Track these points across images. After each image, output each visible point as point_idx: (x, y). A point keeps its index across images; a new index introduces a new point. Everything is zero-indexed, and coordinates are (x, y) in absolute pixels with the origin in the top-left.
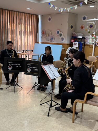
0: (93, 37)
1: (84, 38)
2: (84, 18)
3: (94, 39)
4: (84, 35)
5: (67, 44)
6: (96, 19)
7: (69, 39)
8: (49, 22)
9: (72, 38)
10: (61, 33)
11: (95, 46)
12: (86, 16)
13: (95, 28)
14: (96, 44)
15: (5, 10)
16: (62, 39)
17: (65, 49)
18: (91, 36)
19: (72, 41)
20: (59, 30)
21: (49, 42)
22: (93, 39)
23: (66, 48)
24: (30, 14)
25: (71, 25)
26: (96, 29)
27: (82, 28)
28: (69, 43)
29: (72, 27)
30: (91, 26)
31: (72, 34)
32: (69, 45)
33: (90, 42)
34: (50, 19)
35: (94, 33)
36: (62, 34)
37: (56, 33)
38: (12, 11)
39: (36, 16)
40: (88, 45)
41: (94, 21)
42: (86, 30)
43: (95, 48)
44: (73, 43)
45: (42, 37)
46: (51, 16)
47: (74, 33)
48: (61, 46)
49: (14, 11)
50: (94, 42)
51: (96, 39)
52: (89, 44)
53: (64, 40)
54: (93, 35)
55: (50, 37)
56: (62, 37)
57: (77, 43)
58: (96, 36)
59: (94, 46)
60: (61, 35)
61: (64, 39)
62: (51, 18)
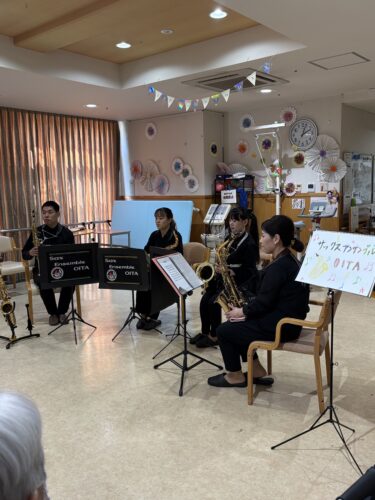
0: (275, 174)
1: (250, 178)
2: (247, 123)
3: (278, 179)
4: (250, 169)
5: (207, 197)
6: (279, 122)
7: (211, 182)
8: (150, 138)
9: (218, 178)
10: (187, 167)
11: (283, 195)
12: (251, 118)
13: (278, 147)
14: (285, 191)
15: (23, 112)
16: (192, 184)
17: (200, 212)
18: (268, 171)
19: (219, 187)
20: (179, 161)
21: (155, 193)
22: (274, 178)
23: (203, 209)
24: (94, 120)
25: (213, 143)
26: (280, 151)
27: (242, 149)
28: (210, 193)
29: (214, 149)
30: (267, 144)
31: (218, 168)
32: (210, 200)
33: (268, 187)
34: (151, 131)
35: (277, 162)
36: (189, 169)
37: (173, 167)
38: (43, 114)
39: (111, 125)
40: (262, 196)
41: (275, 129)
42: (254, 156)
43: (282, 201)
44: (223, 193)
45: (133, 183)
46: (154, 123)
47: (220, 164)
48: (190, 202)
49: (49, 114)
50: (278, 187)
51: (283, 177)
52: (264, 192)
53: (196, 187)
54: (273, 168)
55: (156, 180)
56: (190, 177)
57: (234, 192)
58: (281, 169)
59: (278, 197)
60: (186, 173)
61: (196, 181)
62: (154, 127)
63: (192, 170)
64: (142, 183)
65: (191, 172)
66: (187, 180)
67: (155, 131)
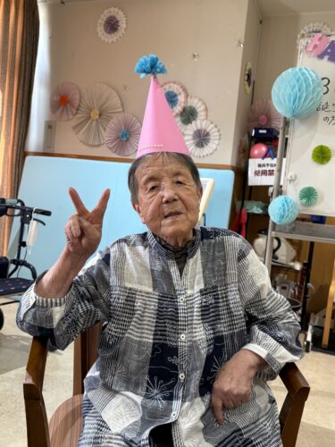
8: (109, 38)
10: (194, 102)
16: (202, 138)
20: (175, 88)
21: (105, 152)
29: (249, 77)
55: (112, 124)
56: (198, 124)
60: (189, 115)
63: (206, 110)
64: (77, 128)
65: (201, 114)
66: (190, 130)
67: (123, 25)
